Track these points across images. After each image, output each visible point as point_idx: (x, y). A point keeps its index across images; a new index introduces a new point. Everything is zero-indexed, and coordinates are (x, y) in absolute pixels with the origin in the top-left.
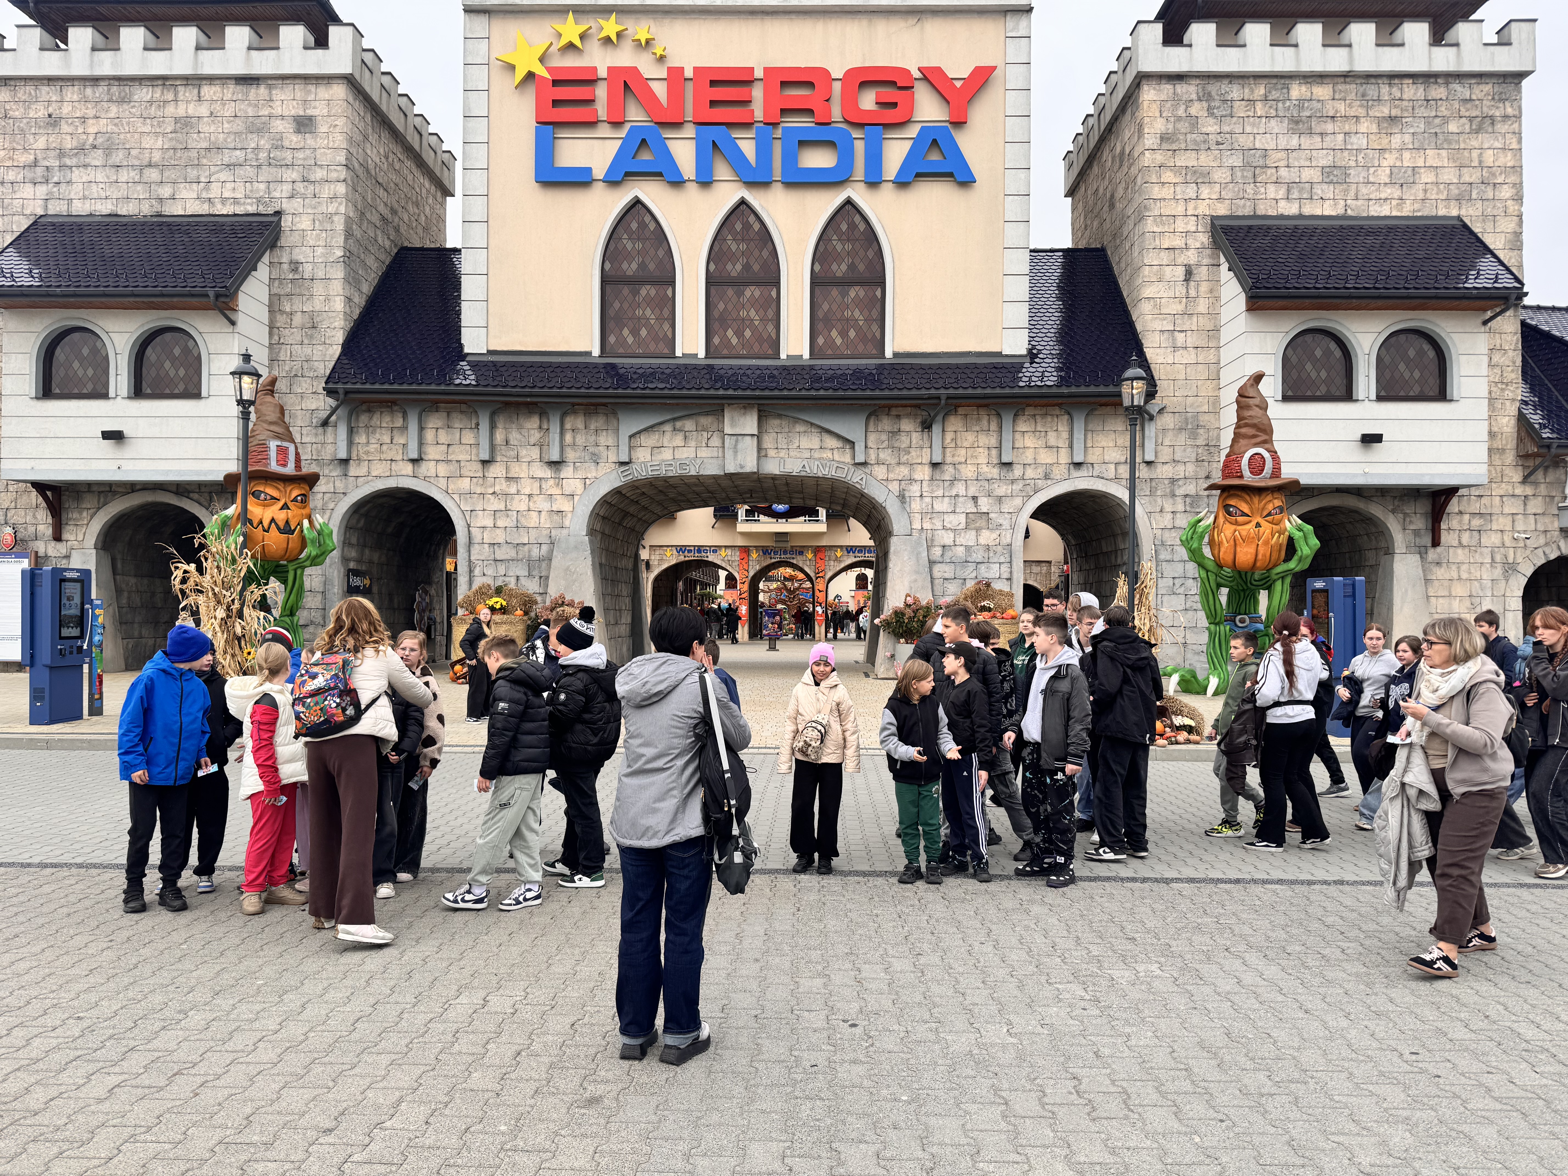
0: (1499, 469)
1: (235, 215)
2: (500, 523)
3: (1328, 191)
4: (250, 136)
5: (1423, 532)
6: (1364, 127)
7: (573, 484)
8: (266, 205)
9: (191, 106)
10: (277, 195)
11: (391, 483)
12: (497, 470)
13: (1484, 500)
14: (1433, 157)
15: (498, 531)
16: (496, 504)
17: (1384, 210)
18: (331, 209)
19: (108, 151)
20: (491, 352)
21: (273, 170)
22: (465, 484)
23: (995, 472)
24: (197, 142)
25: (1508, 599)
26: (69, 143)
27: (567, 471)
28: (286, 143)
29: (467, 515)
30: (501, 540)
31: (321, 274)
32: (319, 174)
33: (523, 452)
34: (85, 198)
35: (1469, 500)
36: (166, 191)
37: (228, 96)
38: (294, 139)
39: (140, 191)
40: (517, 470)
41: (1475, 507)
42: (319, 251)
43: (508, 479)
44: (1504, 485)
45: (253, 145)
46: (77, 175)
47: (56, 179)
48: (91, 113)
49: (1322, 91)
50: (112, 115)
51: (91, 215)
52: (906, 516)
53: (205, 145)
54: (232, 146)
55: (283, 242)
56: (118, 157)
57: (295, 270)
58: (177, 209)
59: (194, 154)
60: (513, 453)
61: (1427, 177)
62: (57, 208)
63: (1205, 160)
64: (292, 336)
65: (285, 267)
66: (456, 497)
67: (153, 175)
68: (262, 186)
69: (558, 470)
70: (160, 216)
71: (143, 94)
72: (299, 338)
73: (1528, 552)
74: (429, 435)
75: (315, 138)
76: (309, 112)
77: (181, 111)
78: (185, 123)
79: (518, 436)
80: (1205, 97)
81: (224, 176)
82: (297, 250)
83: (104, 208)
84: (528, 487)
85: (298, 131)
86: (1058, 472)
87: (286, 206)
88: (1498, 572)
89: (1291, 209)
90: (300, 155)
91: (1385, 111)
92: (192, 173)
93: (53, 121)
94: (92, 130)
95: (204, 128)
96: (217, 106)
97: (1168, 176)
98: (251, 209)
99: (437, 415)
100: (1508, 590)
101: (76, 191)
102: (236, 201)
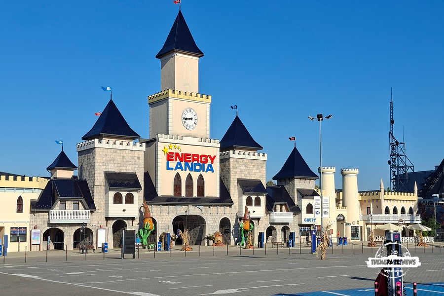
0: (264, 214)
1: (130, 173)
2: (162, 223)
3: (248, 175)
4: (132, 160)
5: (257, 224)
6: (251, 166)
7: (170, 217)
8: (134, 171)
10: (135, 169)
12: (162, 214)
14: (258, 171)
16: (162, 220)
17: (253, 178)
18: (142, 172)
20: (162, 196)
21: (135, 165)
22: (158, 216)
23: (216, 214)
24: (125, 160)
26: (108, 159)
30: (162, 225)
32: (141, 166)
33: (165, 211)
36: (121, 168)
37: (129, 153)
38: (137, 161)
40: (164, 214)
41: (262, 220)
42: (141, 179)
44: (264, 217)
46: (110, 165)
47: (106, 165)
48: (111, 154)
49: (247, 161)
50: (114, 155)
52: (206, 221)
54: (129, 161)
56: (115, 162)
59: (125, 162)
60: (163, 211)
61: (257, 174)
62: (107, 170)
63: (236, 170)
68: (133, 168)
69: (169, 214)
73: (267, 226)
74: (154, 209)
75: (140, 160)
76: (139, 156)
77: (123, 155)
79: (164, 209)
80: (236, 161)
81: (129, 166)
83: (113, 170)
84: (165, 217)
85: (138, 159)
86: (223, 215)
87: (137, 171)
89: (245, 178)
91: (253, 164)
92: (125, 165)
93: (106, 155)
94: (111, 157)
95: (126, 158)
97: (233, 172)
98: (132, 172)
101: (109, 167)
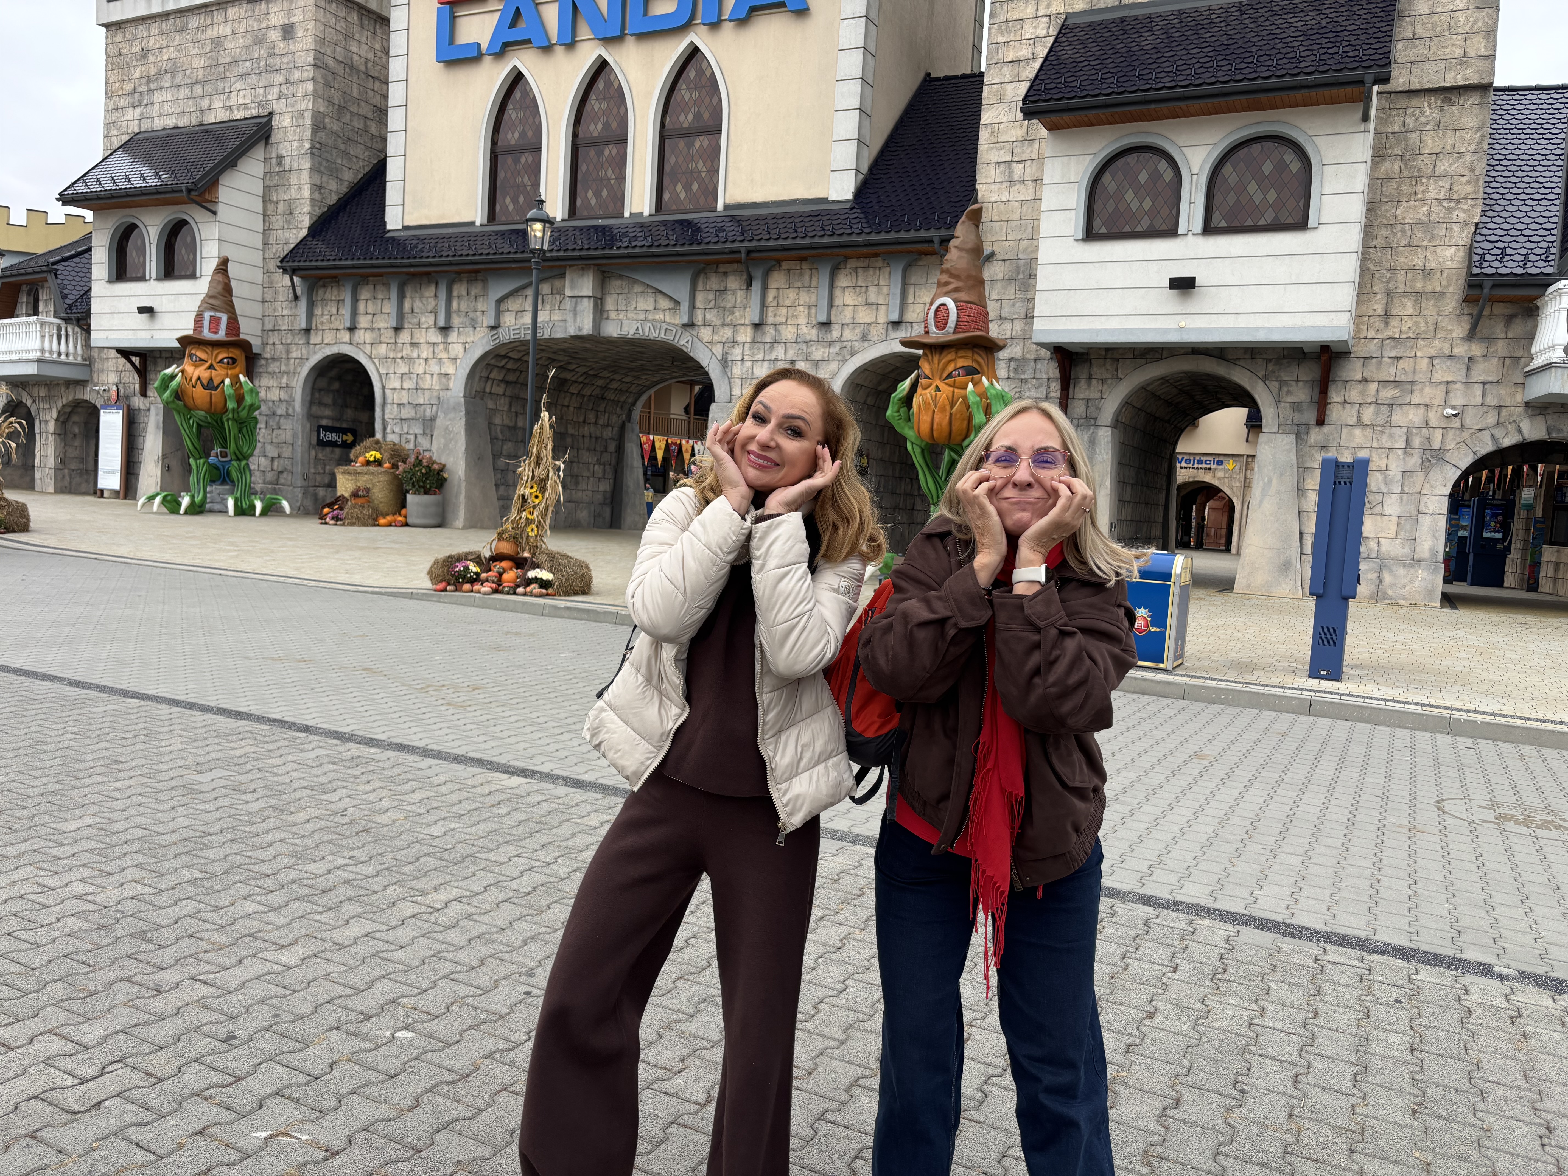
0: (1431, 320)
1: (246, 119)
2: (406, 386)
4: (255, 47)
5: (1305, 406)
7: (457, 349)
8: (264, 107)
9: (221, 27)
10: (270, 97)
11: (335, 350)
12: (404, 337)
13: (1402, 364)
15: (404, 393)
16: (403, 368)
18: (303, 107)
19: (174, 73)
20: (406, 228)
21: (268, 76)
22: (382, 349)
23: (814, 333)
24: (224, 58)
25: (1424, 499)
26: (153, 71)
27: (453, 337)
28: (277, 51)
29: (384, 377)
30: (405, 401)
31: (295, 166)
32: (296, 75)
33: (423, 320)
34: (161, 115)
35: (1381, 363)
37: (243, 14)
38: (281, 46)
39: (191, 106)
41: (1389, 372)
42: (295, 144)
43: (413, 344)
44: (1436, 342)
45: (256, 56)
46: (156, 97)
47: (145, 102)
48: (164, 43)
50: (176, 43)
51: (164, 129)
52: (726, 381)
53: (228, 60)
54: (244, 58)
55: (273, 139)
57: (279, 164)
58: (211, 118)
59: (221, 69)
60: (415, 321)
62: (146, 125)
64: (278, 222)
65: (274, 161)
66: (376, 361)
67: (198, 90)
68: (261, 91)
69: (446, 336)
70: (202, 125)
71: (194, 22)
72: (281, 224)
73: (1466, 435)
74: (361, 306)
75: (294, 43)
76: (292, 20)
77: (215, 32)
78: (218, 42)
79: (420, 305)
81: (239, 85)
82: (281, 146)
83: (171, 122)
84: (425, 352)
85: (284, 39)
86: (876, 332)
87: (277, 107)
88: (1414, 460)
90: (285, 60)
92: (221, 85)
93: (144, 53)
94: (165, 58)
95: (229, 45)
96: (236, 25)
98: (254, 112)
99: (366, 287)
100: (1427, 486)
101: (156, 110)
102: (246, 107)
